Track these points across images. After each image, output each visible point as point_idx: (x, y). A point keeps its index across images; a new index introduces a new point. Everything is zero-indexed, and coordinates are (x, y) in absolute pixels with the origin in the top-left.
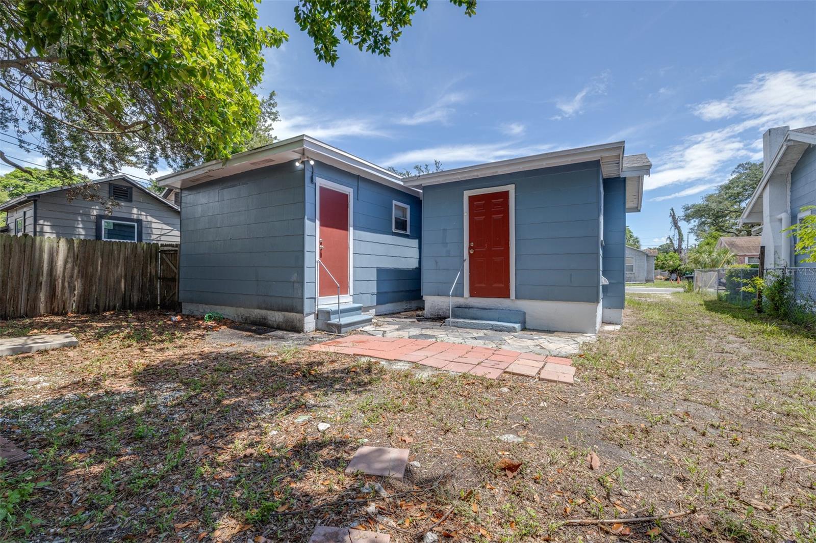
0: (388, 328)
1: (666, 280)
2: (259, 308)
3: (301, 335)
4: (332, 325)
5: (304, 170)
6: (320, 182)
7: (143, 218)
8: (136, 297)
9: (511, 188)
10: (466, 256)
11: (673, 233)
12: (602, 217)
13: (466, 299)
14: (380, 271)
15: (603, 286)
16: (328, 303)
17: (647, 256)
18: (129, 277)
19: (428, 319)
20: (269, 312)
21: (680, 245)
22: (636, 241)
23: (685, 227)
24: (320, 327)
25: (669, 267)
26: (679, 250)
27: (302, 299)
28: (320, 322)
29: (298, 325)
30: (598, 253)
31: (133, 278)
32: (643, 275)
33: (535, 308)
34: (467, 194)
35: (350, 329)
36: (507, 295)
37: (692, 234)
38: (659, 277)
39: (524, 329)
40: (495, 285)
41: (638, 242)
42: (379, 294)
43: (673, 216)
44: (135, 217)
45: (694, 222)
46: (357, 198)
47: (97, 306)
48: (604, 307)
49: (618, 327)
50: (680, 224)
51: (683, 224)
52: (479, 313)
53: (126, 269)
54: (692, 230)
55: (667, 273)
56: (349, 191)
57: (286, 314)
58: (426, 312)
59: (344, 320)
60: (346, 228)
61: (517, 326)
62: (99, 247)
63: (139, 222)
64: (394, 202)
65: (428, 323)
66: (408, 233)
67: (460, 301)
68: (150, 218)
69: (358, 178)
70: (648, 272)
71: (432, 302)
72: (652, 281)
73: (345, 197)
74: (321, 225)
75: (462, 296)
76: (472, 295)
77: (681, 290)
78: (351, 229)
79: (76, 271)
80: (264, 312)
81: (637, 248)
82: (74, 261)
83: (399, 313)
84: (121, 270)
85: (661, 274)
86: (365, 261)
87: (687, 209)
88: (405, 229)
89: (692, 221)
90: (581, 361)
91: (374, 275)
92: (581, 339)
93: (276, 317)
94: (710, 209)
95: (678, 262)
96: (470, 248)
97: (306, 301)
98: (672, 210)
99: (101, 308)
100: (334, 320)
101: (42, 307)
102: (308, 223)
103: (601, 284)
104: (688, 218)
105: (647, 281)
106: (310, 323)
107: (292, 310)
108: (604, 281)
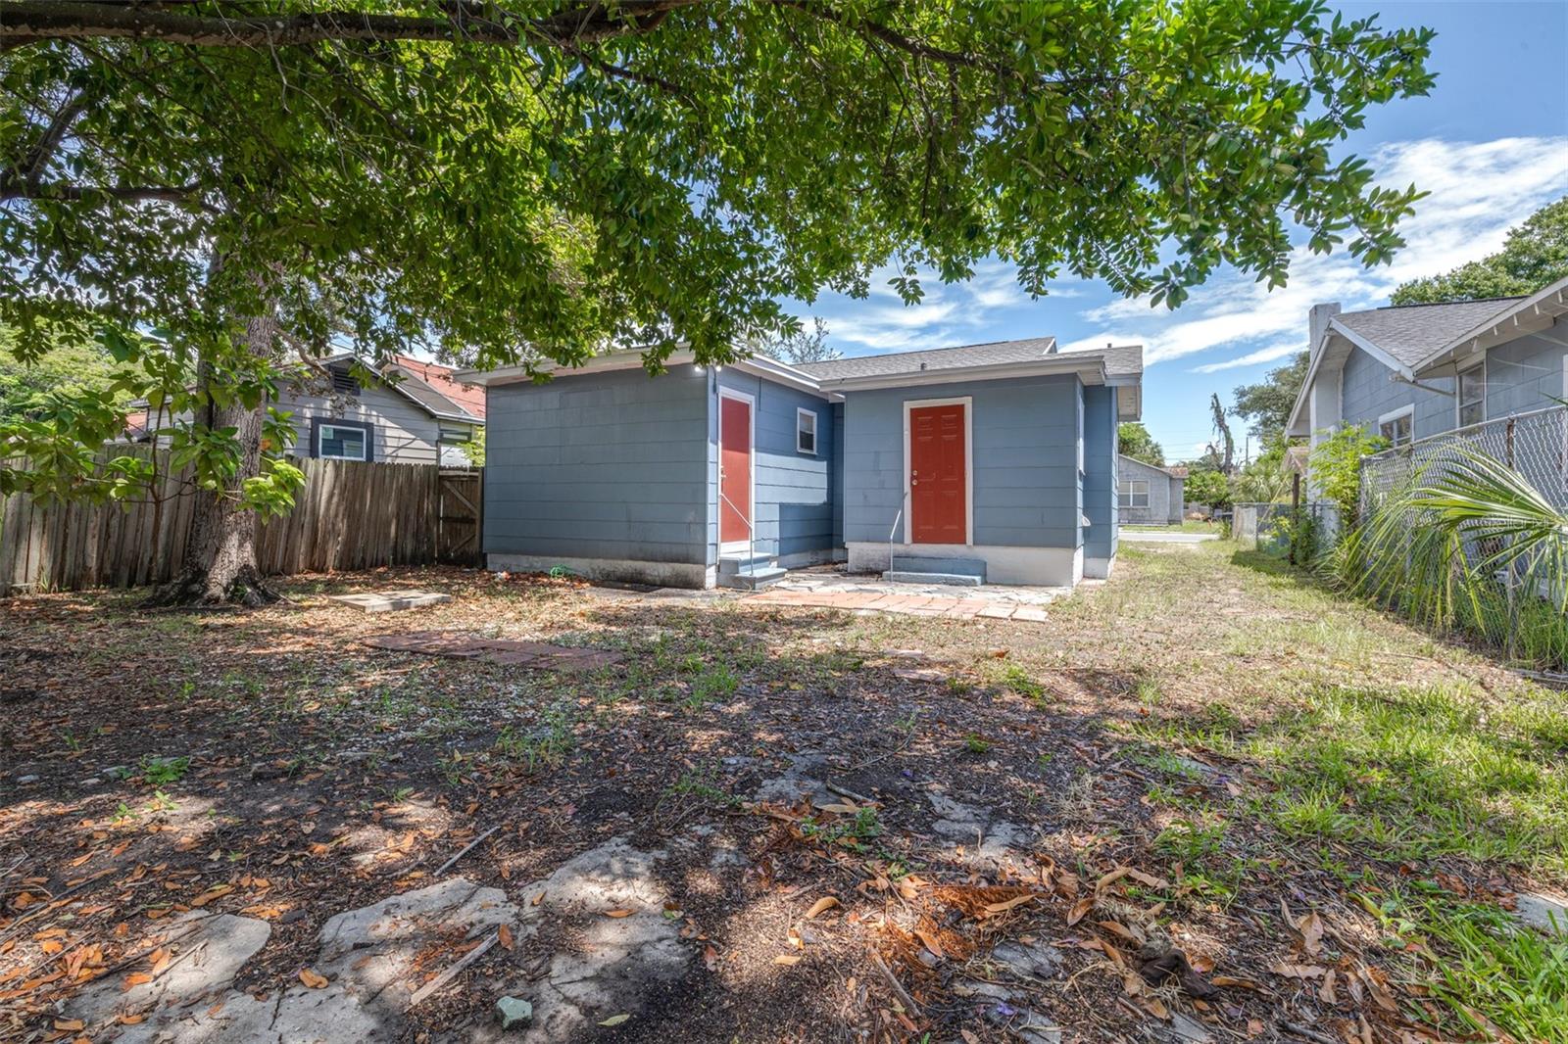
0: (812, 584)
1: (1206, 520)
2: (632, 558)
3: (702, 592)
4: (741, 579)
5: (706, 377)
6: (724, 391)
7: (373, 420)
8: (409, 547)
9: (967, 402)
10: (907, 488)
11: (1217, 439)
12: (1081, 443)
13: (909, 546)
14: (783, 507)
15: (1084, 528)
16: (734, 550)
17: (1171, 479)
18: (402, 518)
19: (853, 574)
20: (647, 564)
21: (1228, 460)
22: (1157, 451)
23: (1239, 427)
24: (722, 582)
25: (1211, 497)
26: (1226, 468)
27: (704, 545)
28: (723, 577)
29: (695, 579)
30: (1074, 487)
31: (407, 518)
32: (1164, 513)
33: (998, 556)
34: (908, 406)
35: (766, 583)
36: (963, 542)
37: (1255, 438)
38: (1194, 515)
39: (985, 583)
40: (947, 527)
41: (1159, 452)
42: (781, 540)
43: (1217, 408)
44: (362, 419)
45: (1254, 419)
46: (759, 409)
47: (363, 559)
48: (1086, 556)
49: (1103, 582)
50: (1228, 421)
51: (1234, 423)
52: (927, 564)
53: (399, 508)
54: (1254, 432)
55: (1207, 508)
56: (749, 399)
57: (677, 566)
58: (851, 566)
59: (759, 573)
60: (746, 451)
61: (978, 578)
62: (370, 472)
63: (369, 426)
64: (799, 410)
65: (858, 578)
66: (815, 452)
67: (900, 548)
68: (383, 421)
69: (760, 379)
70: (1173, 507)
71: (857, 551)
72: (1179, 522)
73: (745, 407)
74: (724, 448)
75: (902, 542)
76: (915, 540)
77: (1215, 536)
78: (753, 450)
79: (342, 509)
80: (639, 565)
81: (1158, 465)
82: (341, 494)
83: (805, 567)
84: (391, 508)
85: (1199, 511)
86: (768, 495)
87: (1242, 394)
88: (811, 448)
89: (1251, 415)
90: (1052, 609)
91: (775, 514)
92: (1054, 591)
93: (664, 570)
94: (1280, 397)
95: (1225, 489)
96: (913, 478)
97: (709, 548)
98: (1215, 397)
99: (368, 564)
100: (744, 572)
101: (301, 560)
102: (711, 446)
103: (1079, 525)
104: (1243, 410)
105: (1171, 522)
106: (711, 577)
107: (686, 560)
108: (1083, 521)
